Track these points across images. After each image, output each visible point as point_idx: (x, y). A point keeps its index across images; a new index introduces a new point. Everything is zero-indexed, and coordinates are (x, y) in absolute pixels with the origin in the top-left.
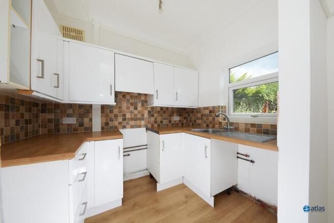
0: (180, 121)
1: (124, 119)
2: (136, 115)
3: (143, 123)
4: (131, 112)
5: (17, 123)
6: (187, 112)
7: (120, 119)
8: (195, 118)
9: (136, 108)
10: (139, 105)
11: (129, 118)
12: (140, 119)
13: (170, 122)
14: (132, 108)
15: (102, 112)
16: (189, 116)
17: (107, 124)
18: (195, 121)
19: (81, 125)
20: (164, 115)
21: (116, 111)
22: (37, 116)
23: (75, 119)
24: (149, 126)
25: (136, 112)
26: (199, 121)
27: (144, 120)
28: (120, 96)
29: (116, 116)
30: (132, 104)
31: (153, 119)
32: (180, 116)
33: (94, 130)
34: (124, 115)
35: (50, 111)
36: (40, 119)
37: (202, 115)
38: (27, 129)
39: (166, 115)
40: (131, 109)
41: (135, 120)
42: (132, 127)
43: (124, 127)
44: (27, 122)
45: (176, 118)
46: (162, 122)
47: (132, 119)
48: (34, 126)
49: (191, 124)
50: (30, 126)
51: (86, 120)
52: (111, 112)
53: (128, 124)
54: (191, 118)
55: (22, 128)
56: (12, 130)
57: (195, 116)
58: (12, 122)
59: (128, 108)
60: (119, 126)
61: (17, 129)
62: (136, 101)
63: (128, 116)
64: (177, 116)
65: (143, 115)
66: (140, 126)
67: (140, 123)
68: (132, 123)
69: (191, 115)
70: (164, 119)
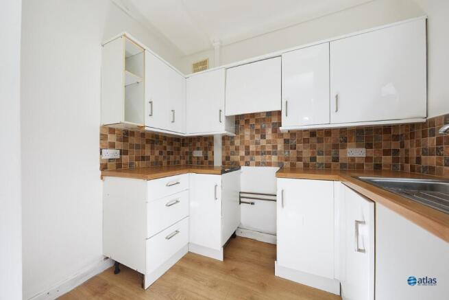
0: (368, 159)
1: (247, 153)
2: (263, 147)
3: (274, 158)
4: (257, 143)
5: (161, 153)
6: (396, 138)
7: (242, 153)
8: (418, 152)
9: (263, 137)
10: (269, 131)
11: (253, 152)
12: (269, 153)
13: (336, 159)
14: (257, 137)
15: (223, 144)
16: (402, 146)
17: (228, 158)
18: (419, 160)
19: (206, 158)
20: (318, 145)
21: (237, 142)
22: (178, 149)
23: (201, 152)
24: (287, 165)
25: (263, 142)
26: (431, 160)
27: (276, 154)
28: (242, 122)
29: (237, 149)
30: (257, 131)
31: (293, 154)
32: (369, 146)
33: (215, 165)
34: (247, 148)
35: (187, 145)
36: (181, 152)
37: (439, 141)
38: (169, 158)
39: (323, 146)
40: (256, 139)
41: (262, 154)
42: (258, 164)
43: (247, 164)
44: (169, 153)
45: (355, 152)
46: (313, 159)
47: (257, 153)
48: (175, 158)
49: (408, 166)
50: (172, 157)
51: (209, 153)
52: (232, 143)
53: (252, 160)
54: (407, 151)
55: (164, 157)
56: (157, 158)
57: (418, 145)
58: (157, 153)
59: (252, 137)
60: (242, 163)
61: (161, 158)
62: (263, 126)
63: (252, 148)
64: (358, 146)
65: (275, 147)
66: (269, 164)
67: (270, 158)
68: (259, 158)
69: (408, 143)
70: (320, 153)
